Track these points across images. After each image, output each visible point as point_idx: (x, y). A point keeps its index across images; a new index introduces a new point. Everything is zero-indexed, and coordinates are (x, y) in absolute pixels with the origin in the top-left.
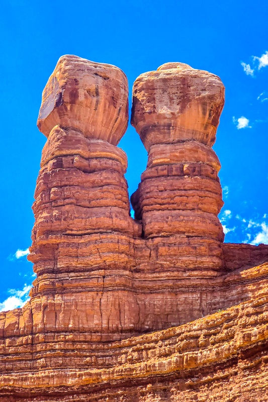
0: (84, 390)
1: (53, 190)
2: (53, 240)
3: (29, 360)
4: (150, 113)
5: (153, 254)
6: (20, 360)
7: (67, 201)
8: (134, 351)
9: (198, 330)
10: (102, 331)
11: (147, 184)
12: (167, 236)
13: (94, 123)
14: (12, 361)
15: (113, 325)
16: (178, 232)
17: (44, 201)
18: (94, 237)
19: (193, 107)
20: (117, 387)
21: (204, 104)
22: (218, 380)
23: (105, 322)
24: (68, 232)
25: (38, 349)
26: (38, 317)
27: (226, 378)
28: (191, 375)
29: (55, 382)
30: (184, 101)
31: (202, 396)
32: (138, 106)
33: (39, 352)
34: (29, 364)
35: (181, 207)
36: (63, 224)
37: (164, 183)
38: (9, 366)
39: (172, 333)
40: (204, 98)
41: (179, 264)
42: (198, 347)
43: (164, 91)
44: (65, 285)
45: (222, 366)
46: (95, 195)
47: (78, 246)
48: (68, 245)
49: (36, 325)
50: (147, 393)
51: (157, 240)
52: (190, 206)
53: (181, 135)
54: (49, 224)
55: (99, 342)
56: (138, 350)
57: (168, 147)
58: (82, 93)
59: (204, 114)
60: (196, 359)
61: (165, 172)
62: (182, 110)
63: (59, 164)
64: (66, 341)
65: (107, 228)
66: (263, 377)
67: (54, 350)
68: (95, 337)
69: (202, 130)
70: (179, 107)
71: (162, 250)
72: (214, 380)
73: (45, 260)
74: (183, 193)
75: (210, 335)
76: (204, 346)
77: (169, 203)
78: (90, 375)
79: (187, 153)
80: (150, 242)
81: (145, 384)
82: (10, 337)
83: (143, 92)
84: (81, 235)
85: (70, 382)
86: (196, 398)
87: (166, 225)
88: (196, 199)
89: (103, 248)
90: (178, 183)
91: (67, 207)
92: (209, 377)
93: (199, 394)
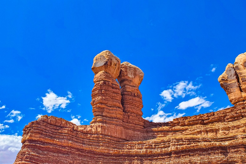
0: (115, 155)
1: (103, 90)
2: (103, 106)
3: (97, 143)
4: (126, 75)
5: (127, 118)
6: (94, 142)
7: (107, 95)
8: (129, 146)
9: (151, 143)
10: (117, 138)
11: (125, 96)
12: (131, 113)
13: (113, 73)
14: (92, 142)
15: (120, 137)
16: (134, 113)
17: (99, 93)
18: (115, 108)
19: (137, 77)
20: (125, 156)
21: (140, 78)
22: (160, 159)
23: (118, 135)
24: (107, 105)
25: (100, 140)
26: (99, 129)
27: (164, 159)
28: (149, 156)
29: (106, 151)
30: (135, 75)
31: (154, 162)
32: (122, 72)
33: (100, 141)
34: (97, 144)
35: (134, 105)
36: (106, 102)
37: (130, 97)
38: (91, 143)
39: (142, 143)
40: (140, 76)
41: (134, 122)
42: (152, 148)
43: (130, 70)
44: (107, 121)
45: (162, 155)
46: (115, 95)
47: (109, 110)
48: (107, 109)
49: (99, 132)
50: (135, 159)
51: (129, 114)
52: (137, 106)
53: (133, 84)
54: (102, 101)
55: (116, 141)
56: (130, 146)
57: (131, 87)
58: (113, 63)
59: (139, 80)
60: (152, 152)
61: (130, 94)
62: (135, 77)
63: (105, 83)
64: (108, 139)
65: (117, 106)
66: (182, 160)
67: (105, 141)
68: (115, 139)
69: (138, 85)
70: (134, 76)
71: (131, 117)
72: (158, 159)
73: (99, 112)
74: (136, 102)
75: (156, 145)
76: (154, 148)
77: (131, 103)
78: (117, 151)
79: (135, 90)
80: (126, 114)
81: (134, 157)
82: (90, 134)
83: (124, 69)
84: (111, 107)
85: (111, 152)
86: (152, 163)
87: (131, 110)
88: (138, 104)
89: (117, 112)
90: (134, 98)
91: (107, 97)
92: (156, 158)
93: (153, 162)
